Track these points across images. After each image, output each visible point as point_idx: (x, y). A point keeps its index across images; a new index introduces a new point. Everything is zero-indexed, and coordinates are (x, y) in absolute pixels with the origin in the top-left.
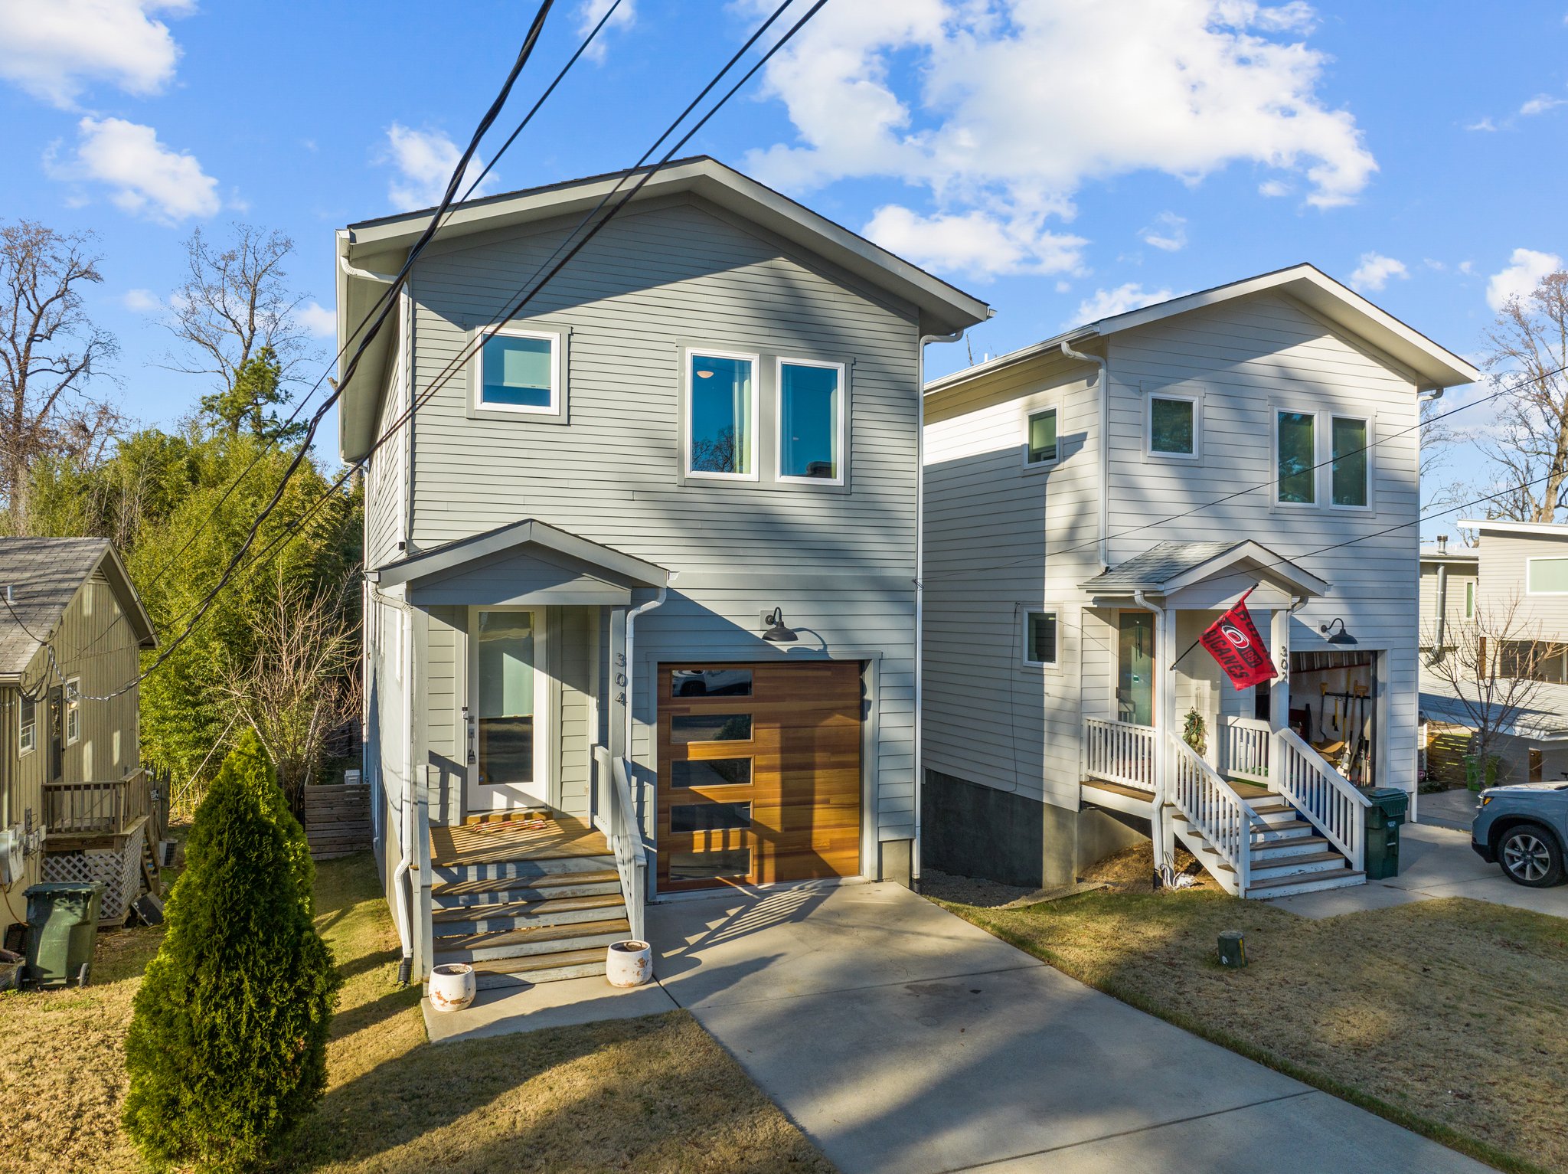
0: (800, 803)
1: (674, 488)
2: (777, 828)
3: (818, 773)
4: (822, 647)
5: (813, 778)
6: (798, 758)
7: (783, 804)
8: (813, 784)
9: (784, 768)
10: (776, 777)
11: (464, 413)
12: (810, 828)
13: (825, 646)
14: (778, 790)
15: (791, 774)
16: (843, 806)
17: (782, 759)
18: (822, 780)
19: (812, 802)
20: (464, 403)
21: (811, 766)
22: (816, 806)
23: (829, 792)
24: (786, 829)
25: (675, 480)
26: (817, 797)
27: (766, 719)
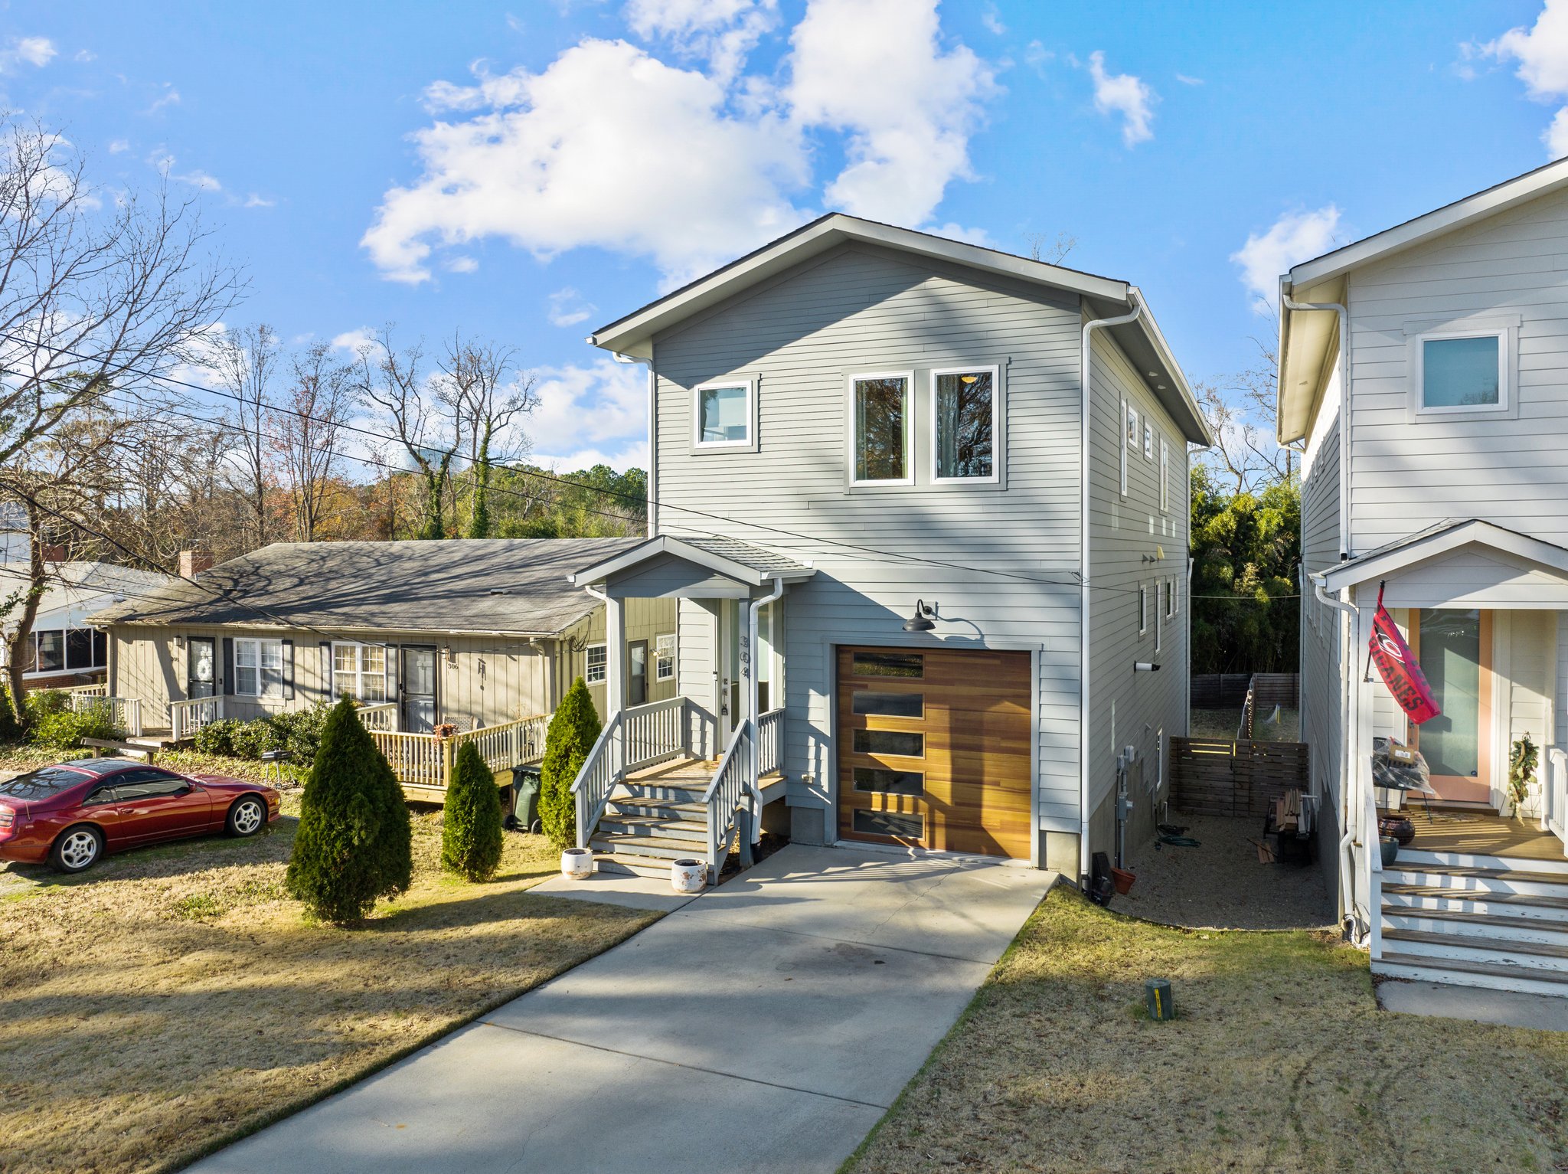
0: (970, 782)
1: (841, 497)
2: (947, 800)
3: (987, 755)
4: (979, 637)
5: (981, 759)
6: (967, 739)
7: (953, 780)
8: (982, 766)
9: (954, 747)
10: (946, 754)
11: (687, 451)
12: (980, 806)
13: (982, 636)
14: (948, 766)
15: (961, 753)
16: (1012, 791)
17: (952, 738)
18: (991, 763)
19: (981, 782)
20: (687, 444)
21: (980, 748)
22: (985, 786)
23: (999, 775)
24: (957, 804)
25: (841, 489)
26: (986, 778)
27: (937, 700)
